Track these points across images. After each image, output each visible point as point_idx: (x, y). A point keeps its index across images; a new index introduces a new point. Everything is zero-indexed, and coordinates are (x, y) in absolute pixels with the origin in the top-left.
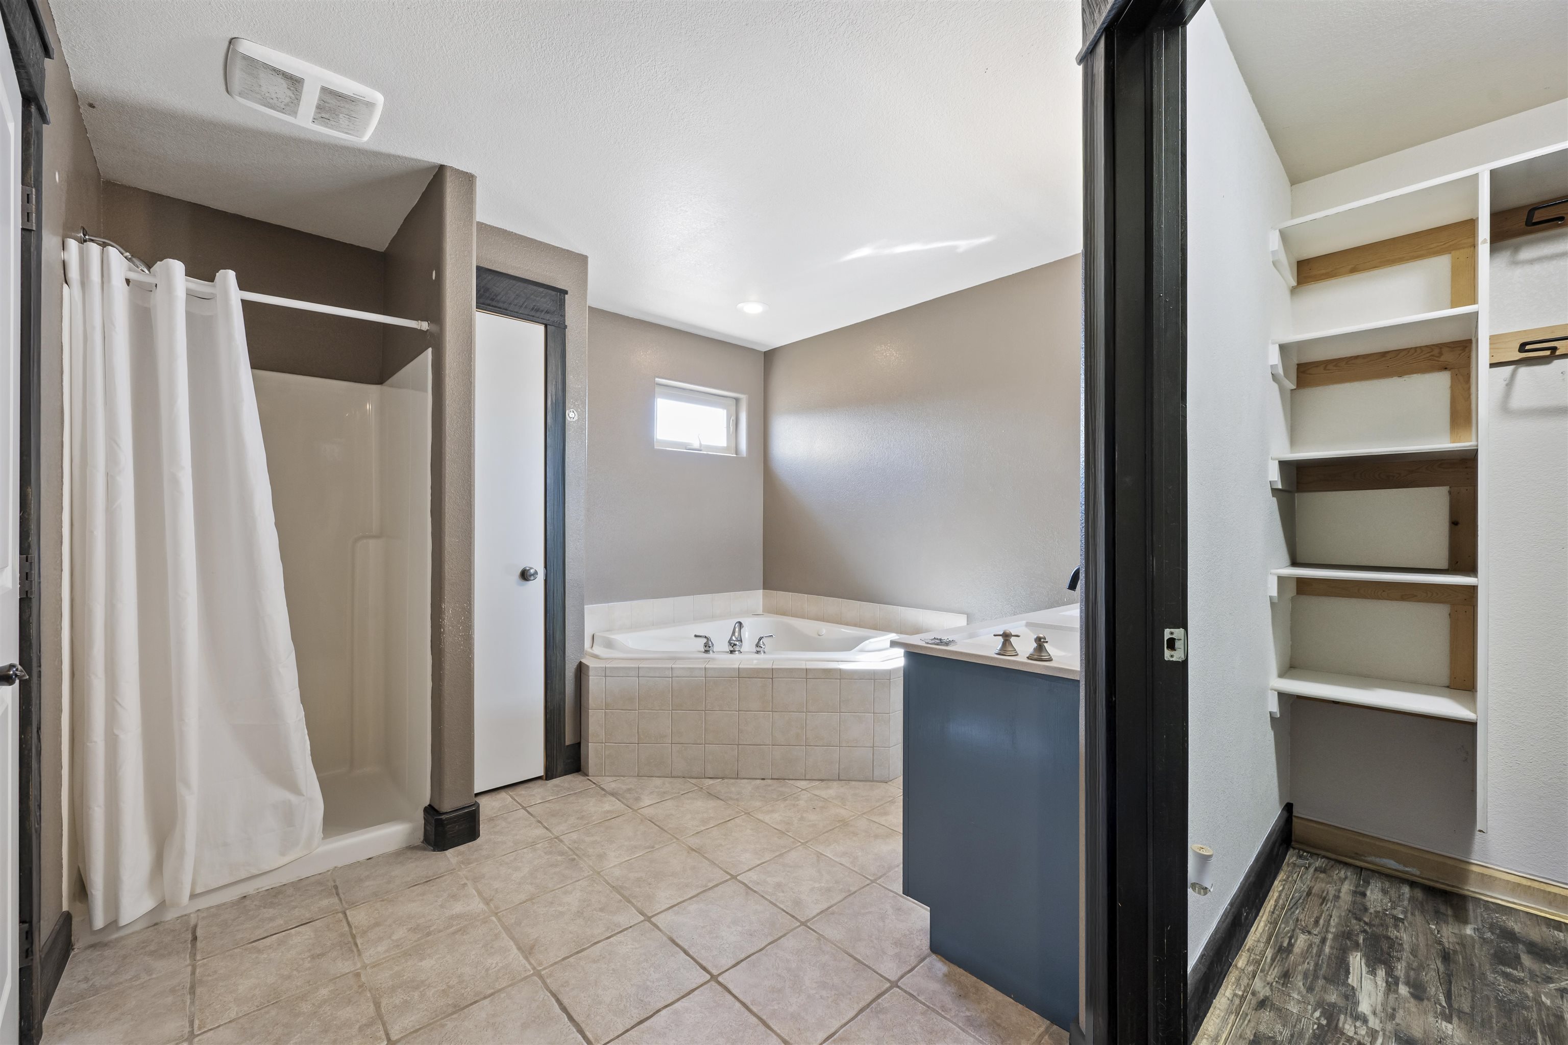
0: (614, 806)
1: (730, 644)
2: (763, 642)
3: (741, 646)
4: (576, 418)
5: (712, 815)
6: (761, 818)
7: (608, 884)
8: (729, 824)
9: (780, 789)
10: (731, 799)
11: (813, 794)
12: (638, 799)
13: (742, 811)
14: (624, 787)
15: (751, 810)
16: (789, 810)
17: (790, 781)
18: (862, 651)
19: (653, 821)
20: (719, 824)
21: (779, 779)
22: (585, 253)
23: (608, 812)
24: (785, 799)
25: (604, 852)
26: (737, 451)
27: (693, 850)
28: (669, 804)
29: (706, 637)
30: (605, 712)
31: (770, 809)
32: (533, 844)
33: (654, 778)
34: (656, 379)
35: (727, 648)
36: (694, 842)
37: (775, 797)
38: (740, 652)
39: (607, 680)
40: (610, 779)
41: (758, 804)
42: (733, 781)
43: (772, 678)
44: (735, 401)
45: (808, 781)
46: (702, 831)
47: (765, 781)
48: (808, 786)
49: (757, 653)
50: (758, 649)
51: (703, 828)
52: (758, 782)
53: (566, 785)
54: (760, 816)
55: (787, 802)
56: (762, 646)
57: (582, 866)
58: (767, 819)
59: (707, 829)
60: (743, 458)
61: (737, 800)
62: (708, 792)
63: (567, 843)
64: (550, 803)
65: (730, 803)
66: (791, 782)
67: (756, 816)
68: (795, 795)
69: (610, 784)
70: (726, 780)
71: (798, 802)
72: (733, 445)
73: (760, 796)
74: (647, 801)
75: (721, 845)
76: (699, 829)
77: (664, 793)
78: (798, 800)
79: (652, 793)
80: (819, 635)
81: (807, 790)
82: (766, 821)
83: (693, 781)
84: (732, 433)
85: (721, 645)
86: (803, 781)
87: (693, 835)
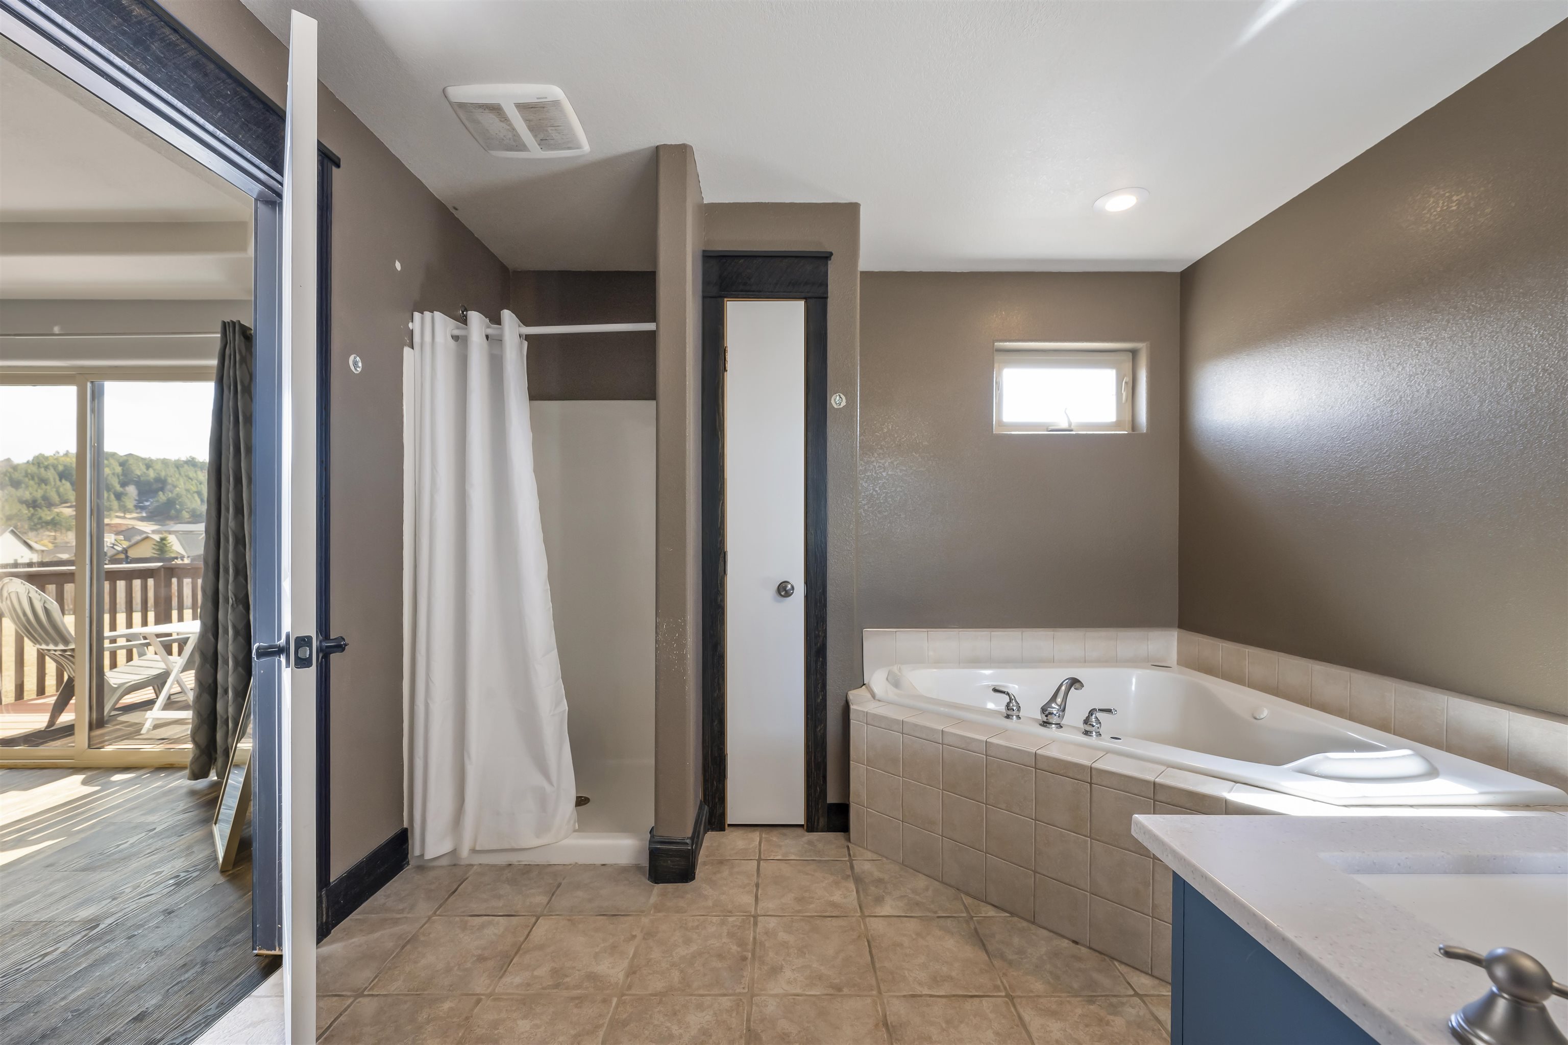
0: (845, 898)
1: (1043, 710)
2: (1096, 718)
3: (1061, 717)
4: (844, 404)
5: (954, 974)
6: (1027, 1018)
7: (748, 1020)
8: (968, 1005)
9: (1096, 976)
10: (1002, 957)
11: (1152, 1014)
12: (879, 900)
13: (1005, 988)
14: (877, 874)
15: (1019, 993)
16: (1087, 1026)
17: (1123, 966)
18: (1303, 771)
19: (873, 944)
20: (954, 996)
21: (1104, 954)
22: (854, 201)
23: (834, 905)
24: (1091, 1000)
25: (782, 965)
26: (1134, 426)
27: (886, 1024)
28: (912, 926)
29: (1008, 694)
30: (867, 768)
31: (1054, 1007)
32: (728, 914)
33: (920, 875)
34: (996, 344)
35: (1039, 716)
36: (898, 1009)
37: (1076, 985)
38: (1059, 726)
39: (868, 729)
40: (869, 855)
41: (1038, 986)
42: (1025, 924)
43: (1091, 784)
44: (1131, 354)
45: (1156, 982)
46: (921, 996)
47: (1078, 946)
48: (1152, 992)
49: (1085, 734)
50: (1088, 728)
51: (926, 991)
52: (1065, 943)
53: (820, 846)
54: (1028, 1014)
55: (1092, 1007)
56: (1094, 724)
57: (745, 974)
58: (1035, 1022)
59: (931, 996)
60: (1142, 434)
61: (1010, 963)
62: (976, 929)
63: (758, 931)
64: (786, 863)
65: (995, 963)
66: (1122, 968)
67: (1021, 1011)
68: (1114, 1000)
69: (865, 864)
70: (1016, 919)
71: (1111, 1018)
72: (1128, 417)
73: (1051, 973)
74: (887, 908)
75: (930, 1038)
76: (919, 990)
77: (917, 904)
78: (1115, 1014)
79: (902, 897)
80: (1256, 719)
81: (1145, 998)
82: (1031, 1029)
83: (968, 900)
84: (1127, 400)
85: (1031, 710)
86: (1148, 977)
87: (904, 996)
